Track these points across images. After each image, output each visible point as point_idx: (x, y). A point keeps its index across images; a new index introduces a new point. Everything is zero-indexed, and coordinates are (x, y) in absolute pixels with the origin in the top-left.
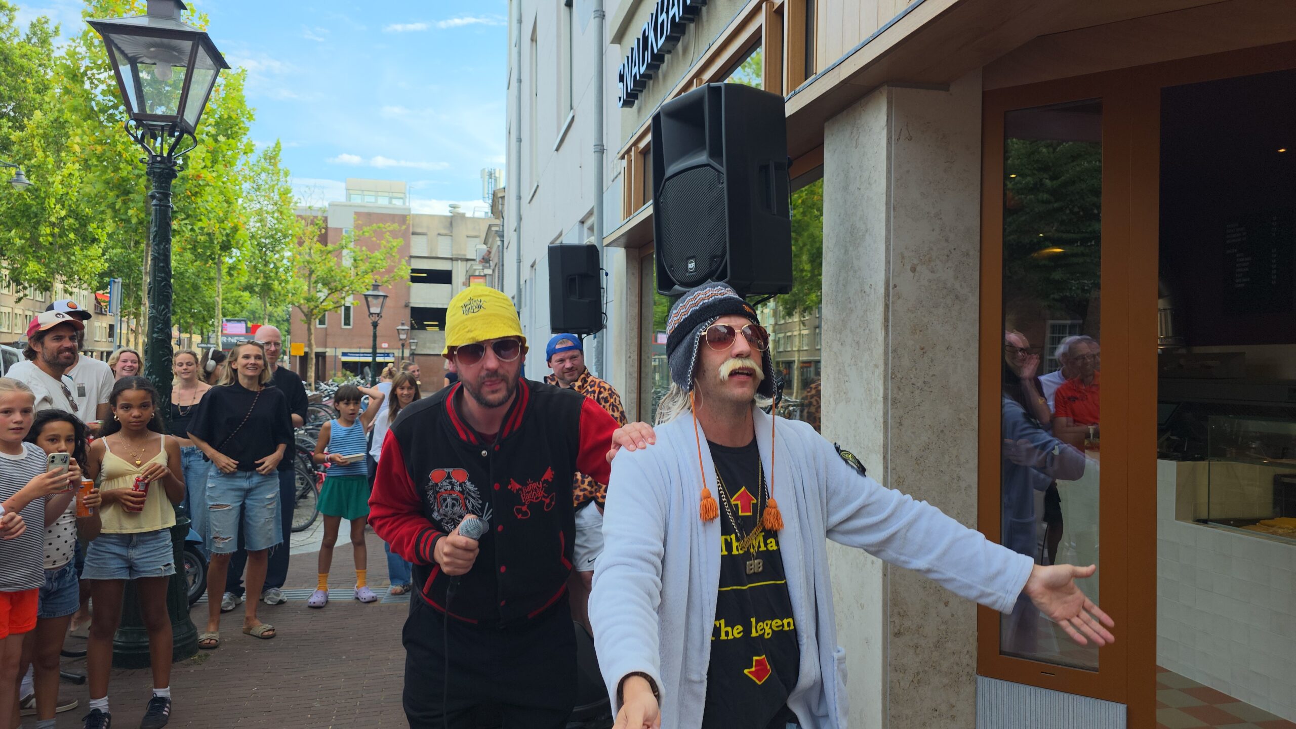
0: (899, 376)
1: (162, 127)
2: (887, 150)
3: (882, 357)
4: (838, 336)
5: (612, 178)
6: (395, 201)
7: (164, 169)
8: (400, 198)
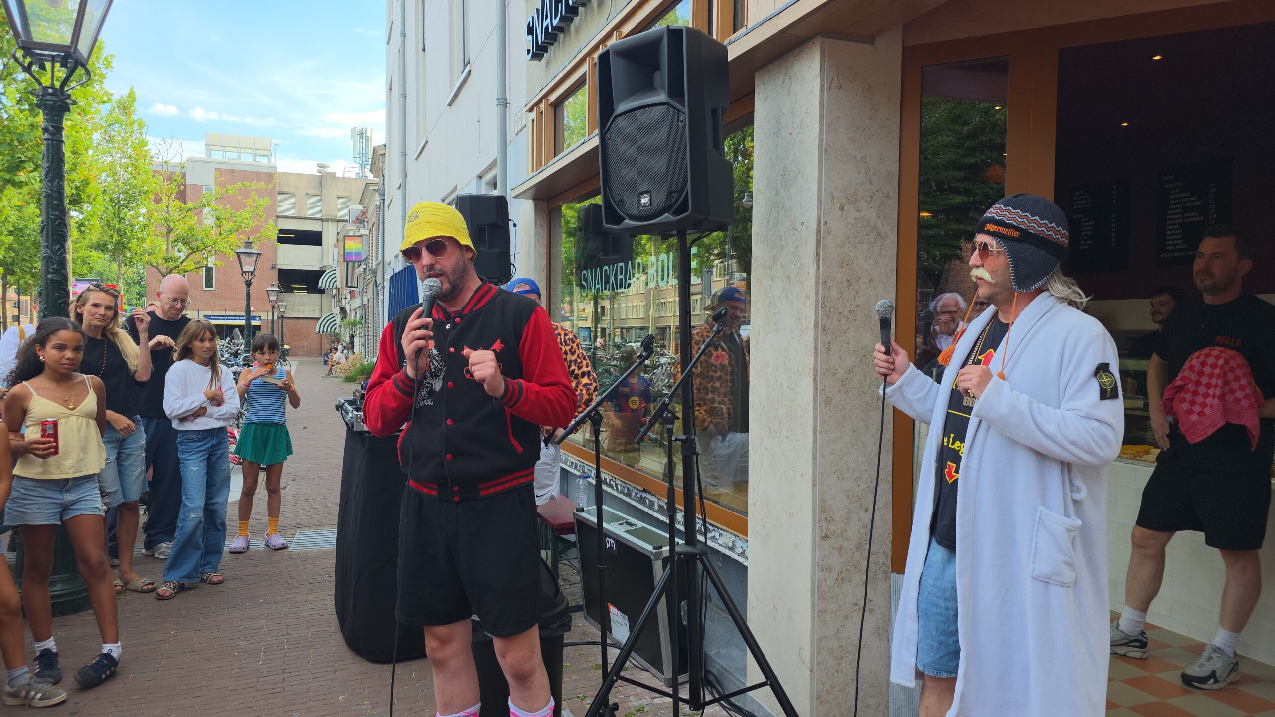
0: (828, 305)
1: (53, 57)
2: (820, 97)
3: (814, 289)
4: (769, 272)
5: (516, 132)
6: (259, 159)
7: (56, 101)
8: (265, 156)
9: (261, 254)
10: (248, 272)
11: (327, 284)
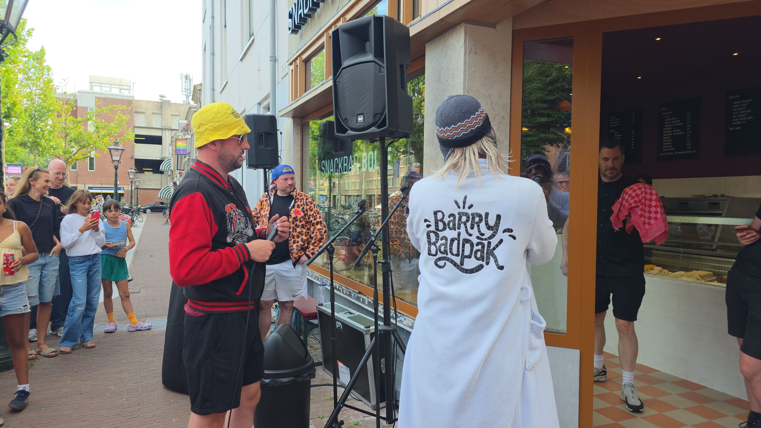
2: (464, 59)
4: (433, 162)
5: (282, 77)
6: (123, 91)
8: (127, 89)
9: (124, 150)
10: (116, 161)
11: (165, 168)
